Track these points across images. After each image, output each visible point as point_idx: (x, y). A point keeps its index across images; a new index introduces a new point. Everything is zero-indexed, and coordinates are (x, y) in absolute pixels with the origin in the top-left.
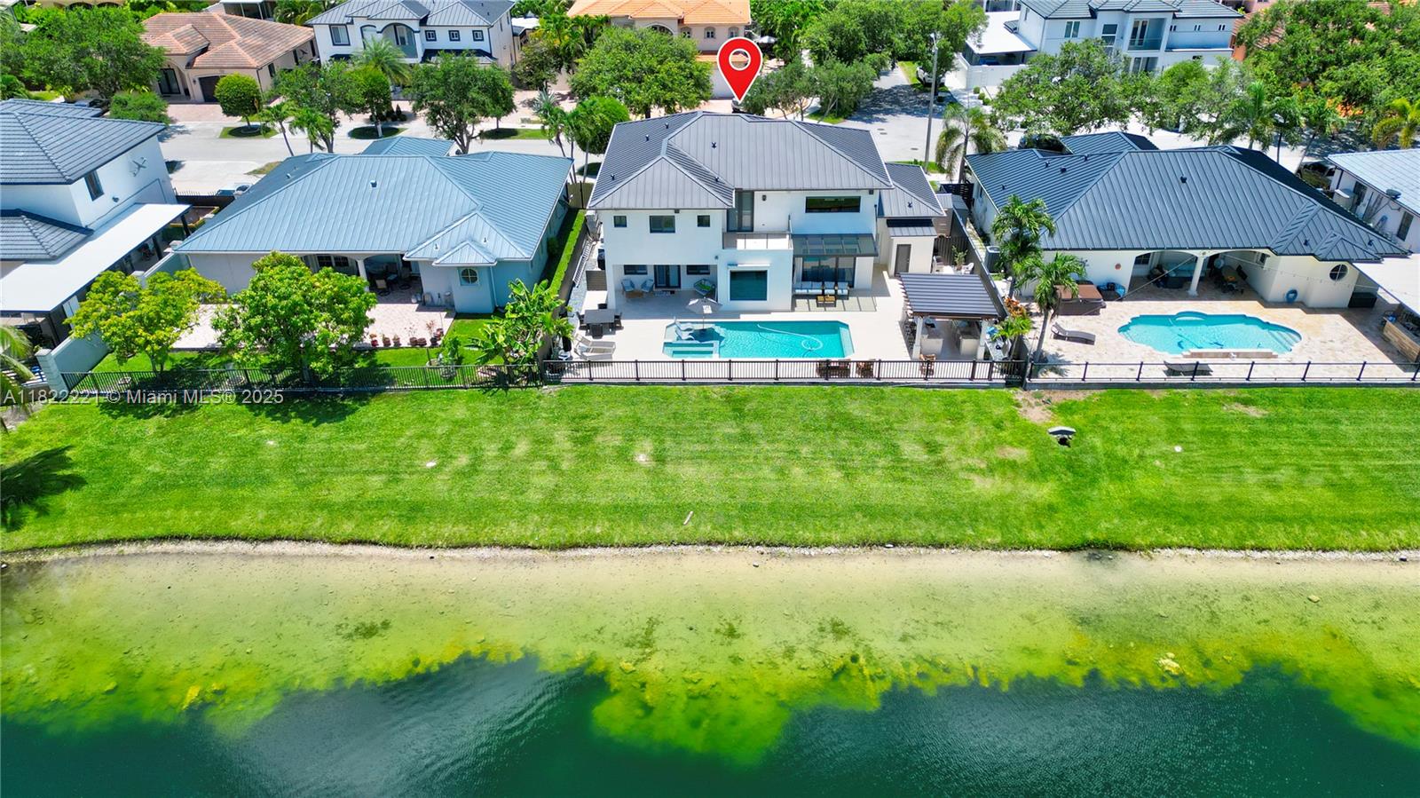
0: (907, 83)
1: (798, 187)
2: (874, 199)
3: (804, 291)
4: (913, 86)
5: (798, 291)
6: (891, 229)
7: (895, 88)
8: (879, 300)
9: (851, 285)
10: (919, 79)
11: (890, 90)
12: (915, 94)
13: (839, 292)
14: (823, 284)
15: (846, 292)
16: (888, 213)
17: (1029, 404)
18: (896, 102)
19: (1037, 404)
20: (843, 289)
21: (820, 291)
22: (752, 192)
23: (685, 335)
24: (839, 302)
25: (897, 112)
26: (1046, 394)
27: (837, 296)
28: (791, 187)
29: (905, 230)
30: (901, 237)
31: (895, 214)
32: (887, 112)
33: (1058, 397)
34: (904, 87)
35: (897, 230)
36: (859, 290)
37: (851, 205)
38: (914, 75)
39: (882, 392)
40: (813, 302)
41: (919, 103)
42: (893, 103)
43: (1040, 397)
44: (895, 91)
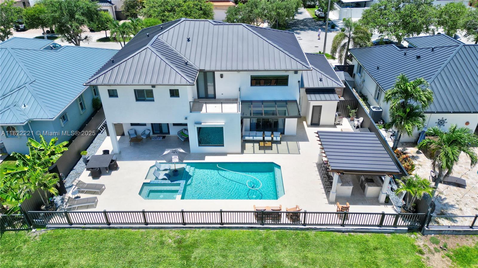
0: (310, 17)
1: (245, 68)
2: (298, 77)
3: (251, 138)
4: (313, 18)
5: (247, 138)
6: (308, 95)
7: (305, 19)
8: (302, 144)
9: (283, 133)
10: (316, 15)
11: (303, 20)
12: (315, 22)
13: (275, 139)
14: (264, 133)
15: (279, 139)
16: (306, 85)
17: (430, 251)
18: (306, 25)
19: (436, 250)
20: (277, 137)
21: (261, 138)
22: (213, 72)
23: (162, 175)
24: (274, 146)
25: (306, 29)
26: (442, 240)
27: (272, 142)
28: (240, 68)
29: (318, 96)
30: (315, 101)
31: (311, 86)
32: (302, 30)
33: (453, 243)
34: (310, 19)
35: (313, 96)
36: (288, 136)
37: (282, 81)
38: (314, 14)
39: (307, 237)
40: (257, 145)
41: (317, 25)
42: (304, 25)
43: (437, 243)
44: (305, 20)
